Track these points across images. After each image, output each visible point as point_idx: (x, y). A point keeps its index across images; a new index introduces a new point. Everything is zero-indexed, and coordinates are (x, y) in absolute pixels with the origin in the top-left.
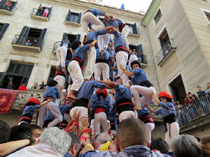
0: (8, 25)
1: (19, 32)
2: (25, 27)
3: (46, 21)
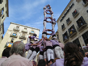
2: (87, 11)
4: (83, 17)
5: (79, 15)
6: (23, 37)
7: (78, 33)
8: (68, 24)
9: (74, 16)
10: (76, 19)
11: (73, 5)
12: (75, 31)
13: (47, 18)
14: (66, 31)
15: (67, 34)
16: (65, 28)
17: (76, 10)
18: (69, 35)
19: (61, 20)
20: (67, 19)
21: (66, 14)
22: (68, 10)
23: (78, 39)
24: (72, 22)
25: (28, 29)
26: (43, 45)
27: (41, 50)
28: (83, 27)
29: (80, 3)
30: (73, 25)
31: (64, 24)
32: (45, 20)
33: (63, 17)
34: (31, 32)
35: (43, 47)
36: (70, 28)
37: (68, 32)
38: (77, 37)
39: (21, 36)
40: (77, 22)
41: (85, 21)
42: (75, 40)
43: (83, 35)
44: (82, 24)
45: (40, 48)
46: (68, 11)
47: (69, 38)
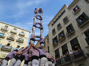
0: (71, 24)
1: (76, 22)
2: (76, 19)
3: (80, 10)
4: (72, 24)
5: (69, 22)
6: (11, 38)
7: (67, 39)
8: (58, 29)
9: (64, 22)
10: (66, 25)
11: (64, 11)
12: (64, 37)
13: (36, 24)
14: (56, 36)
15: (57, 39)
16: (55, 33)
17: (66, 17)
18: (58, 40)
19: (53, 25)
20: (58, 24)
21: (57, 19)
22: (59, 15)
23: (66, 44)
24: (62, 28)
25: (18, 30)
26: (28, 53)
27: (27, 59)
28: (72, 33)
29: (70, 11)
30: (63, 31)
31: (54, 28)
32: (34, 26)
33: (55, 22)
34: (21, 33)
35: (29, 56)
36: (60, 34)
37: (58, 37)
38: (66, 42)
39: (9, 37)
40: (67, 28)
41: (73, 28)
42: (64, 45)
43: (71, 41)
44: (71, 31)
45: (25, 56)
46: (60, 17)
47: (59, 43)
